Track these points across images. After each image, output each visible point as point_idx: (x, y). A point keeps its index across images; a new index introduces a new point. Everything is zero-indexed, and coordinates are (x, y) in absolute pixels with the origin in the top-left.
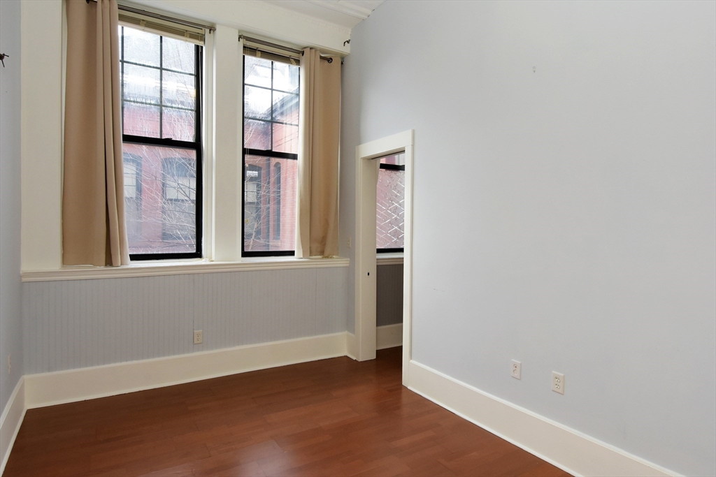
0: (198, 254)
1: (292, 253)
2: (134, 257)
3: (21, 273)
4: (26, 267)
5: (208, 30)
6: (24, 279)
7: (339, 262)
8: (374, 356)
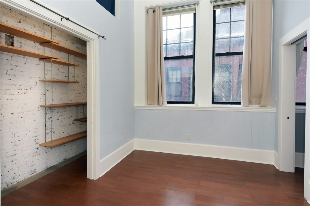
0: (193, 102)
1: (239, 103)
2: (168, 103)
3: (134, 106)
4: (136, 104)
5: (197, 5)
6: (135, 108)
7: (270, 109)
8: (293, 171)
